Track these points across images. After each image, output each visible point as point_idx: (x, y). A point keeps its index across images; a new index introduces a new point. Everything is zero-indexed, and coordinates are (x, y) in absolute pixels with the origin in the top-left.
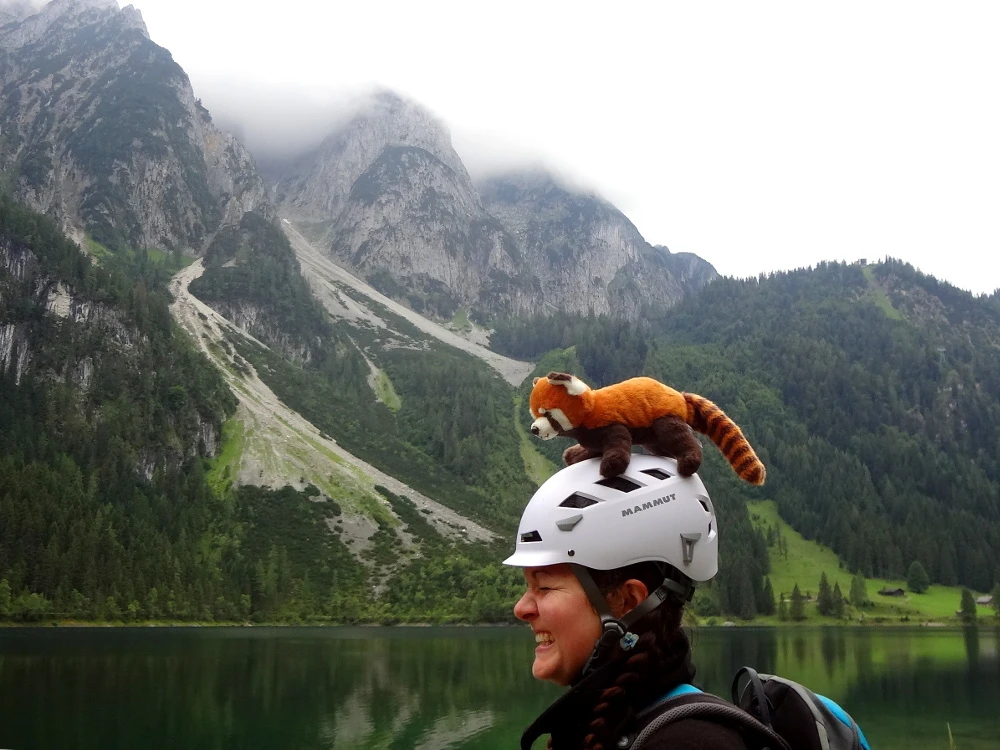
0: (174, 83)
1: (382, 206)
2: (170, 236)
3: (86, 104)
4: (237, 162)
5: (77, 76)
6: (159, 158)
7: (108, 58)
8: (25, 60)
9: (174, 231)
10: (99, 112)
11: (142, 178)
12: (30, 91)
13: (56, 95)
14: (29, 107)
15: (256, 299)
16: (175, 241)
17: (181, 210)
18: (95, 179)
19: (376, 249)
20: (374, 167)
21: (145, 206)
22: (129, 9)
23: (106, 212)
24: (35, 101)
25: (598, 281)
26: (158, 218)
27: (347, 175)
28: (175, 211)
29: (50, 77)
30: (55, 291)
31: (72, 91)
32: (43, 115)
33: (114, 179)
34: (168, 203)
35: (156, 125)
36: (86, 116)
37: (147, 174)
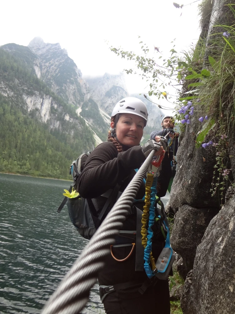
0: (75, 68)
1: (112, 98)
2: (74, 102)
3: (56, 70)
4: (86, 86)
5: (54, 63)
6: (73, 85)
7: (60, 60)
8: (41, 57)
9: (75, 100)
10: (59, 73)
11: (69, 88)
12: (44, 65)
13: (50, 67)
14: (44, 69)
15: (93, 118)
16: (75, 103)
17: (76, 96)
18: (59, 87)
19: (110, 108)
20: (111, 90)
21: (70, 95)
22: (64, 49)
23: (62, 95)
24: (45, 68)
25: (152, 119)
26: (72, 97)
27: (104, 90)
28: (75, 96)
29: (48, 63)
30: (66, 115)
31: (53, 67)
32: (47, 71)
33: (63, 88)
34: (74, 94)
35: (72, 77)
36: (56, 73)
37: (70, 88)
